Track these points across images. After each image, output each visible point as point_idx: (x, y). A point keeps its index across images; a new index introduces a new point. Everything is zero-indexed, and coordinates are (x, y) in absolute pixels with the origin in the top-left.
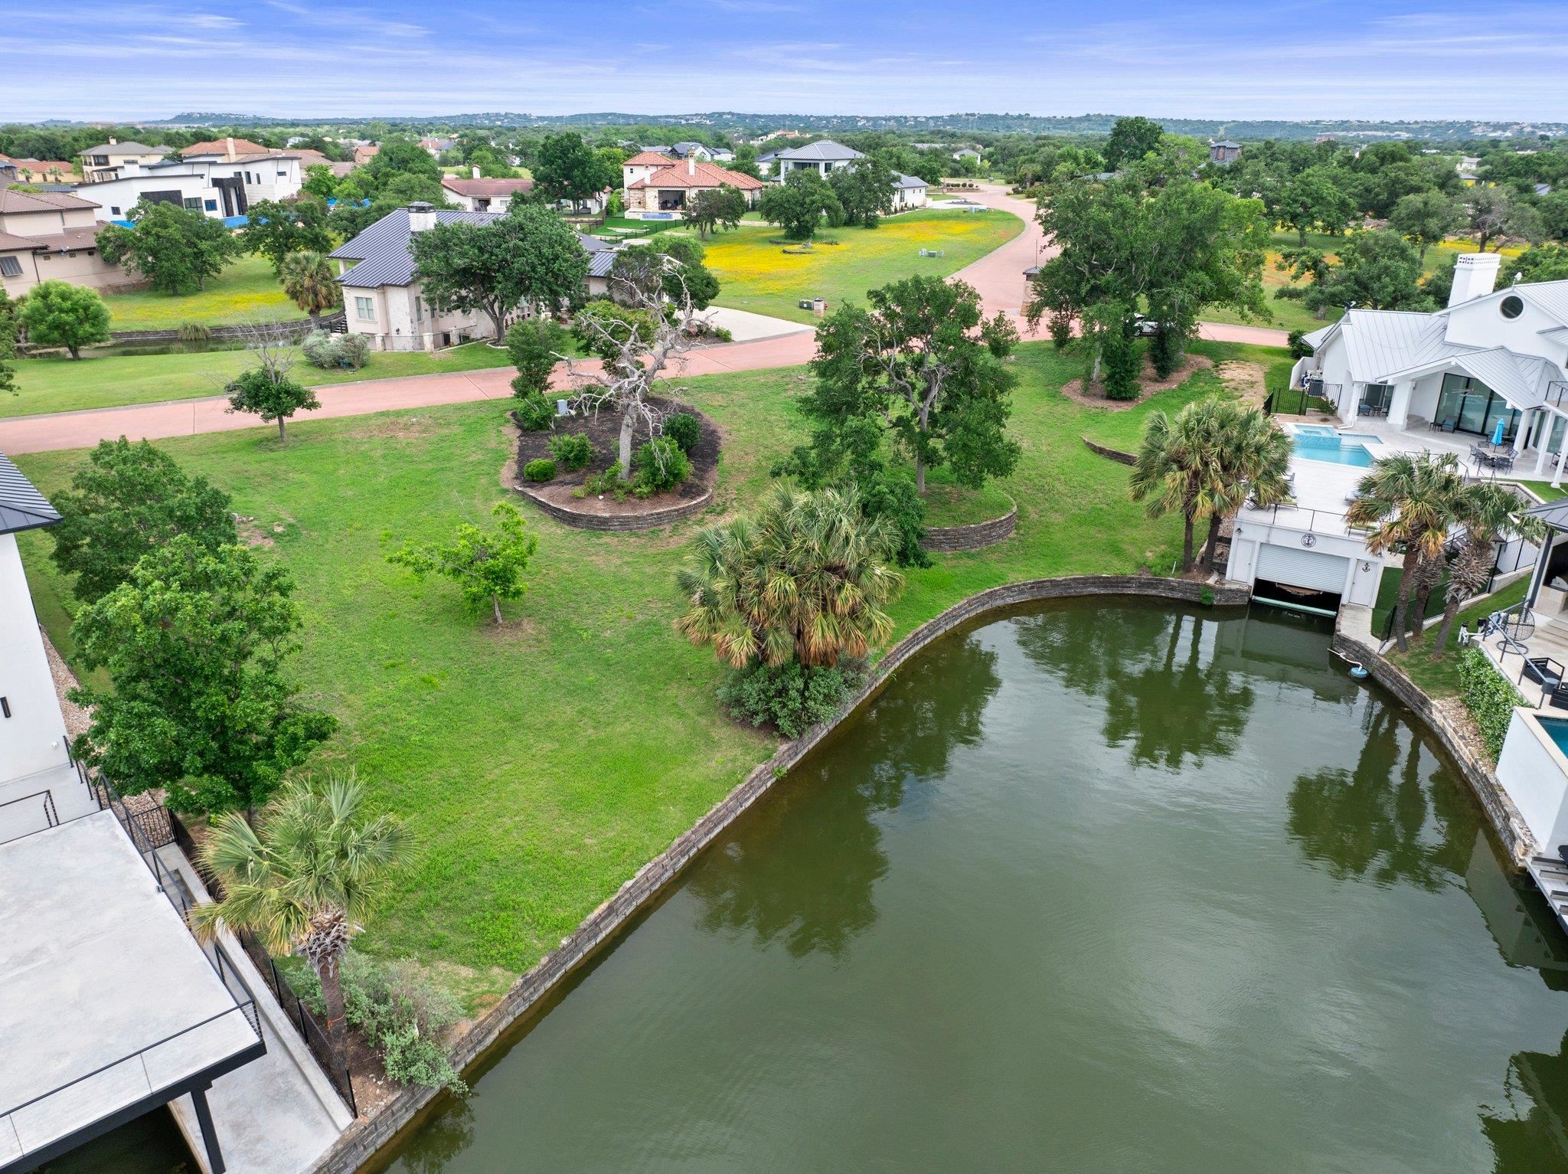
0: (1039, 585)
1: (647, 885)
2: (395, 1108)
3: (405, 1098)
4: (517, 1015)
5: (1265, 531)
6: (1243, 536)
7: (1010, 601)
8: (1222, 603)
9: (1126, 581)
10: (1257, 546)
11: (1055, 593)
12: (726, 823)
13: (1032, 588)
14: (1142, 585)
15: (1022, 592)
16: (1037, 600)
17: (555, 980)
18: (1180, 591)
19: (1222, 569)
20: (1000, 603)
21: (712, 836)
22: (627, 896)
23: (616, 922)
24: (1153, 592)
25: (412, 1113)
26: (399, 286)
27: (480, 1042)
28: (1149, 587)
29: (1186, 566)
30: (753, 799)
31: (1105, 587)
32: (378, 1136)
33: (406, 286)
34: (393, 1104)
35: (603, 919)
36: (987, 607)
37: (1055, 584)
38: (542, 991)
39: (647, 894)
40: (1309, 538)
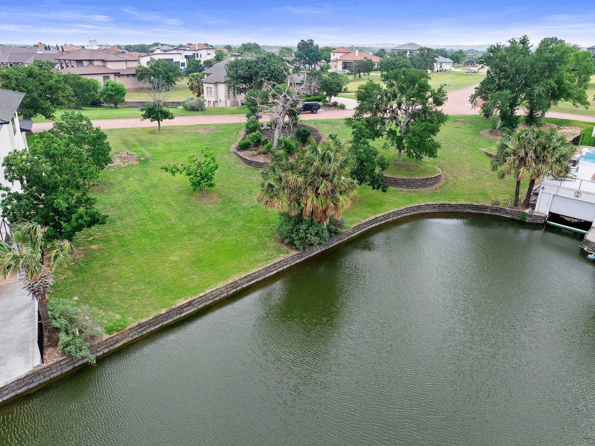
0: (443, 205)
1: (212, 297)
2: (62, 363)
3: (68, 360)
4: (133, 338)
5: (556, 188)
6: (544, 191)
7: (428, 211)
8: (530, 222)
9: (486, 208)
10: (552, 196)
11: (450, 210)
12: (259, 280)
13: (439, 206)
14: (493, 210)
15: (434, 208)
16: (441, 212)
17: (156, 327)
18: (511, 214)
19: (533, 206)
20: (423, 211)
21: (250, 283)
22: (200, 300)
23: (192, 310)
24: (498, 214)
25: (71, 367)
27: (112, 345)
28: (496, 211)
29: (516, 205)
30: (275, 272)
31: (475, 210)
32: (52, 373)
33: (224, 83)
34: (61, 361)
35: (186, 307)
36: (416, 212)
37: (450, 206)
38: (149, 330)
39: (211, 302)
40: (578, 193)
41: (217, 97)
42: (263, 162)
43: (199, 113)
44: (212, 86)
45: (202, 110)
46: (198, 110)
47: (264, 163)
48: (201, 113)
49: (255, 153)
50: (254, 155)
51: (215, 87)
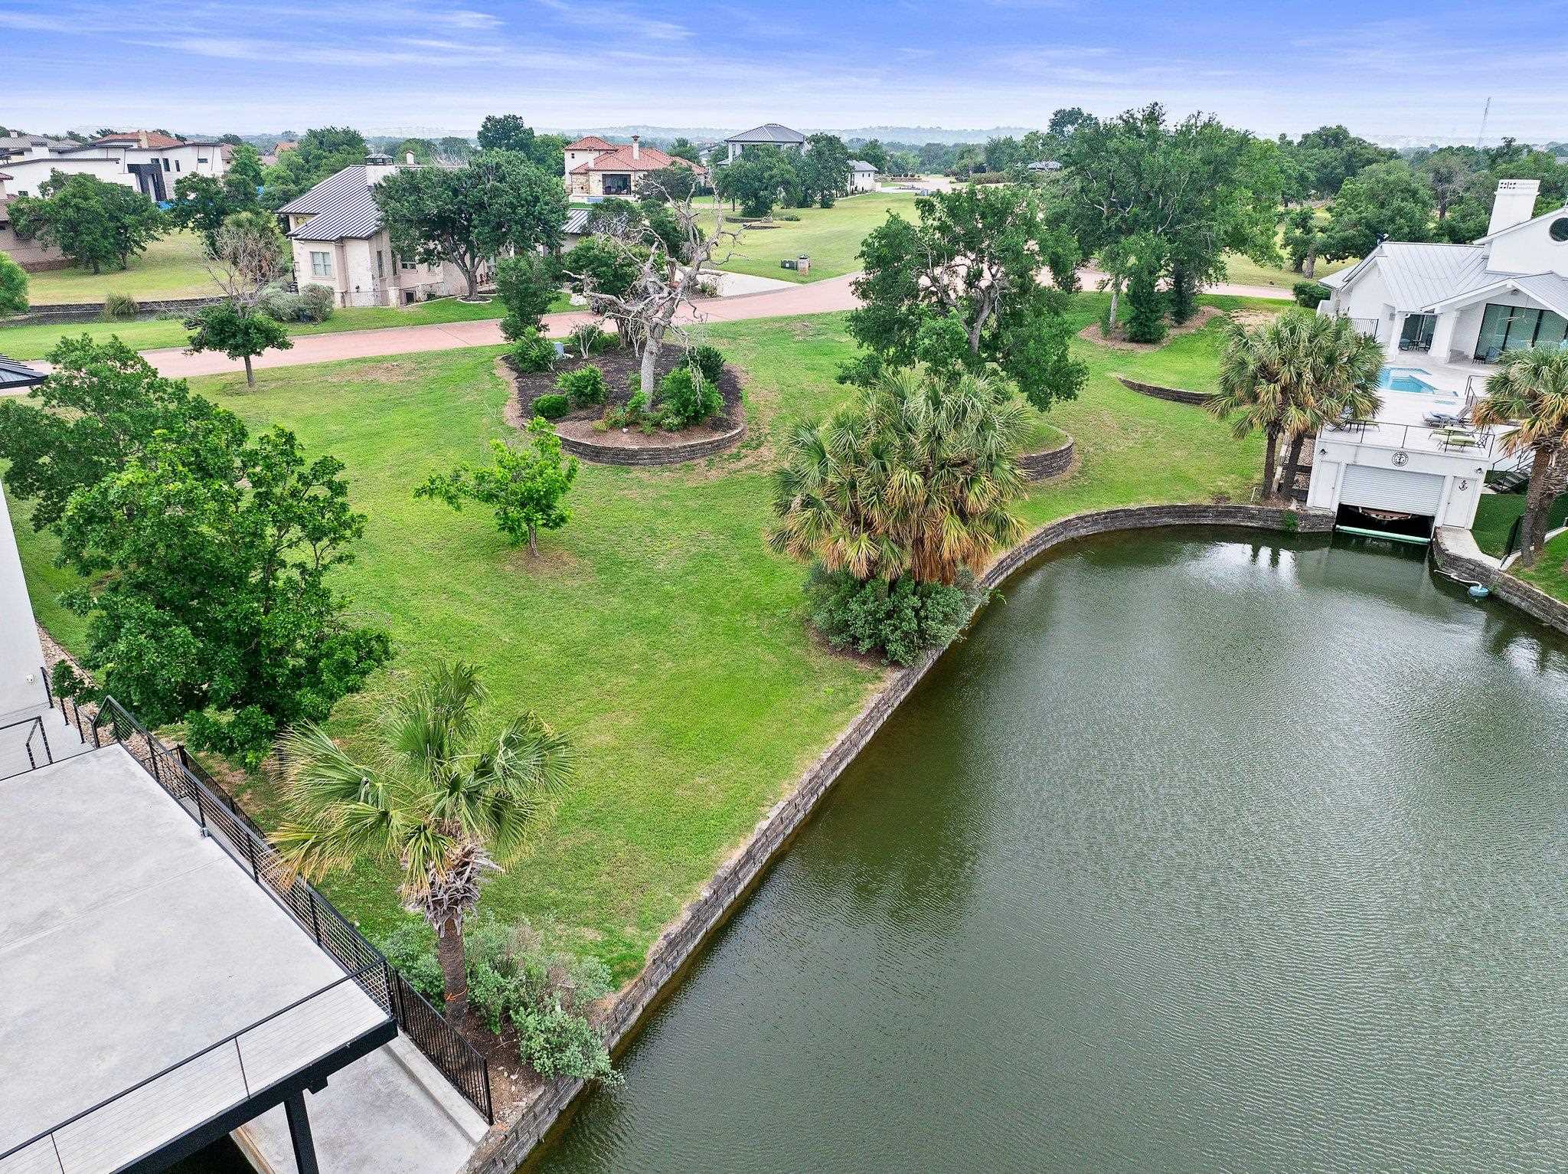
0: (1113, 515)
1: (782, 827)
2: (537, 1109)
3: (549, 1096)
5: (1352, 450)
6: (1326, 457)
7: (1083, 532)
8: (1306, 530)
9: (1202, 510)
10: (1343, 467)
11: (1129, 524)
12: (849, 759)
13: (1106, 518)
14: (1220, 514)
15: (1095, 522)
16: (1110, 532)
17: (696, 942)
18: (1260, 519)
19: (1302, 496)
20: (1073, 534)
21: (838, 772)
22: (764, 840)
23: (754, 870)
24: (1231, 521)
25: (555, 1114)
26: (361, 238)
27: (624, 1020)
28: (1226, 516)
29: (1266, 493)
30: (872, 733)
31: (1180, 517)
32: (520, 1148)
33: (368, 238)
34: (535, 1104)
35: (742, 867)
36: (1061, 538)
37: (1129, 513)
38: (684, 956)
39: (780, 839)
40: (1401, 456)
41: (346, 279)
42: (636, 447)
43: (319, 328)
44: (331, 249)
45: (325, 319)
46: (311, 319)
47: (642, 450)
48: (326, 326)
49: (598, 424)
50: (597, 432)
51: (340, 252)
